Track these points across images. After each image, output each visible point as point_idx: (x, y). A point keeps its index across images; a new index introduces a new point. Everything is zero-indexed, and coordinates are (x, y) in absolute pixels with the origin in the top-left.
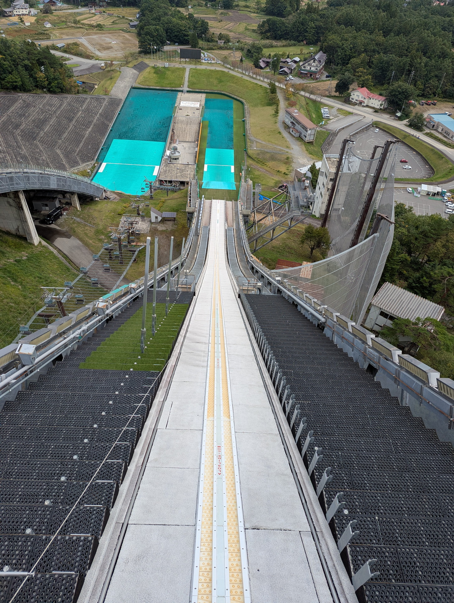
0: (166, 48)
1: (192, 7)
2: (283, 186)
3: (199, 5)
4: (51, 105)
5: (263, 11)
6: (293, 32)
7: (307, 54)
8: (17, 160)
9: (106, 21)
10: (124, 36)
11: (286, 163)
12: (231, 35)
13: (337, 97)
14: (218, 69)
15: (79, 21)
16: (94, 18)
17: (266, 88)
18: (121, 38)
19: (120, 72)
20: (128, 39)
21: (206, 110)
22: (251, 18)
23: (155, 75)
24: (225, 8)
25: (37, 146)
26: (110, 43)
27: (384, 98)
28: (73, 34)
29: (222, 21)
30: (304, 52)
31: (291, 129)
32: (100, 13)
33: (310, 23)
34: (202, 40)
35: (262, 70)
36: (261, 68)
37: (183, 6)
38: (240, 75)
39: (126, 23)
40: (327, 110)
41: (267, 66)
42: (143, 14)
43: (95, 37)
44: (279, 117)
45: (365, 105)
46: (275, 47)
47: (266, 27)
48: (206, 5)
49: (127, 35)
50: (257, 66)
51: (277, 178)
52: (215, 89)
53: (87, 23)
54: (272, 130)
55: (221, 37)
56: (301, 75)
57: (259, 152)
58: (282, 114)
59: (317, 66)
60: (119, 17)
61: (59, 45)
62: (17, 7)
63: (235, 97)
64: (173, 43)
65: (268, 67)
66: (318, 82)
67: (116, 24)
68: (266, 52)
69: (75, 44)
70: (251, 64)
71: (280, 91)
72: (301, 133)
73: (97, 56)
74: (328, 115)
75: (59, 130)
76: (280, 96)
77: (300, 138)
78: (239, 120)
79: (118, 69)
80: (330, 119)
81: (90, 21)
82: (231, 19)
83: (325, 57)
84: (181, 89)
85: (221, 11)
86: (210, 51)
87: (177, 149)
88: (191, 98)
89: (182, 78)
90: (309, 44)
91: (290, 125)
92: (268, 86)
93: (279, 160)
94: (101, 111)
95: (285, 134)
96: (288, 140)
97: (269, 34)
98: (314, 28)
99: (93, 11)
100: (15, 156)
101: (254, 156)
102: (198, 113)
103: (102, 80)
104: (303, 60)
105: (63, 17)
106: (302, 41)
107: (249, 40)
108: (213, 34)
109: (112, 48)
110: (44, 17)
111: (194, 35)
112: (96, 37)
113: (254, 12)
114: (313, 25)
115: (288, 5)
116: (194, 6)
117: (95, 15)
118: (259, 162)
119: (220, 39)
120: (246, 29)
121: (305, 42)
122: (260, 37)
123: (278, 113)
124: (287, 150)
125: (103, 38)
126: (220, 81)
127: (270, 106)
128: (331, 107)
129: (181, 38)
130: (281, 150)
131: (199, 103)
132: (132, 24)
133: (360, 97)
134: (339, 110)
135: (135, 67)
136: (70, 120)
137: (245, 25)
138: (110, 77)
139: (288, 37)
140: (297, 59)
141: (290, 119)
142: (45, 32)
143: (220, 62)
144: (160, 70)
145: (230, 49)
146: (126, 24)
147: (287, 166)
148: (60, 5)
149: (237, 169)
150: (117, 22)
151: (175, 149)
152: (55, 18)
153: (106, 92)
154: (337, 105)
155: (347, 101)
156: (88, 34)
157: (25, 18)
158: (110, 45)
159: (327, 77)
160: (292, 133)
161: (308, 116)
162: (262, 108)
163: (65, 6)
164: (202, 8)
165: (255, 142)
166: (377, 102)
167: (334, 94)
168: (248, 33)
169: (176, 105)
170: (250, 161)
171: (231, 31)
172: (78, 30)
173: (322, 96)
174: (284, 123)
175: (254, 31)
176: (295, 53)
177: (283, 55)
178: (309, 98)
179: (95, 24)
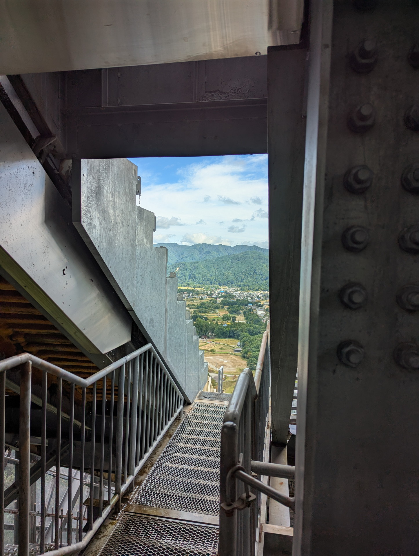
9: (217, 348)
10: (232, 358)
16: (207, 345)
18: (230, 359)
20: (235, 360)
26: (223, 362)
32: (211, 342)
42: (242, 343)
43: (211, 358)
49: (234, 357)
53: (203, 349)
60: (225, 345)
81: (205, 347)
99: (206, 341)
109: (225, 365)
117: (207, 343)
125: (217, 359)
132: (235, 349)
146: (231, 350)
150: (224, 348)
156: (206, 356)
179: (209, 349)
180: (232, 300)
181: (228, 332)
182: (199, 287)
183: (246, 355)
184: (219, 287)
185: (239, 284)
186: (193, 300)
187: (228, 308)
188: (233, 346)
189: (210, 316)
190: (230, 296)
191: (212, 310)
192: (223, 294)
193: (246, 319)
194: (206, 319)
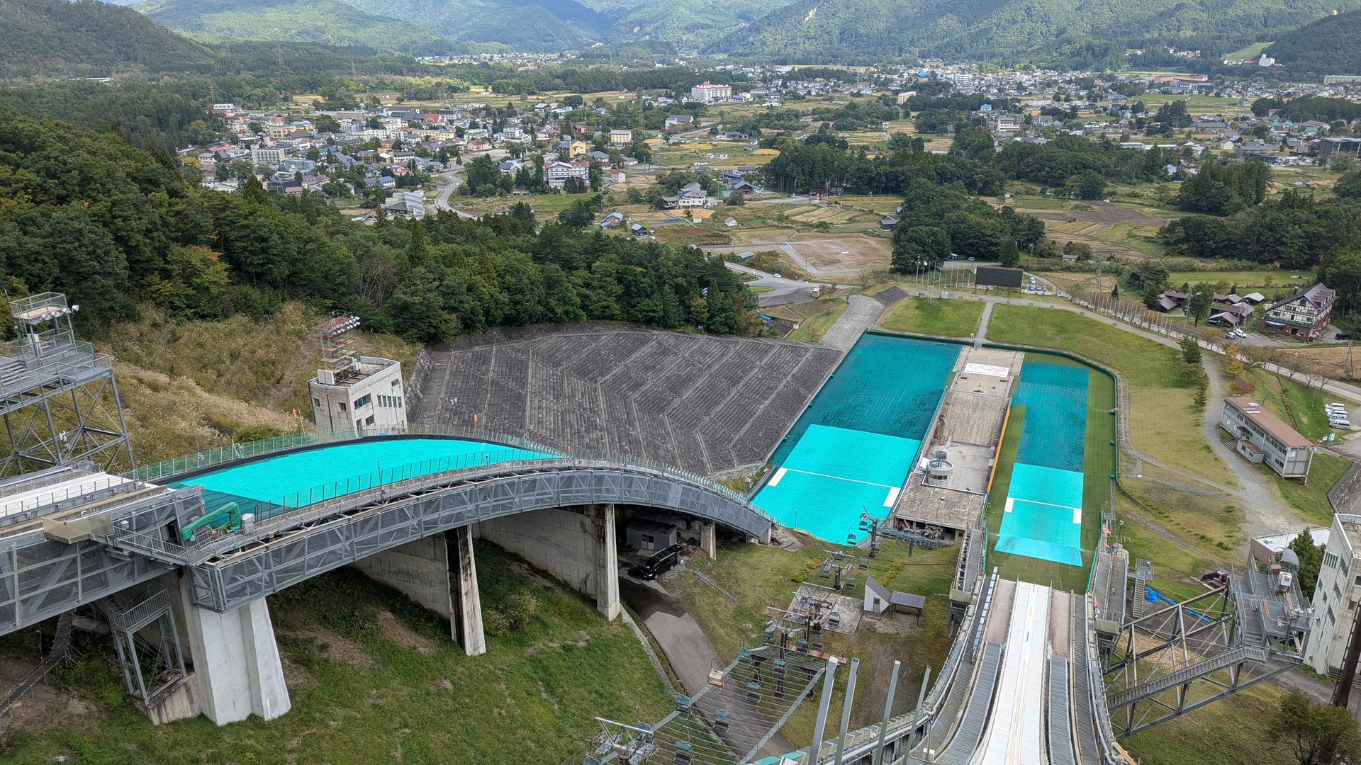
0: (948, 265)
1: (1012, 196)
2: (1217, 575)
3: (1027, 193)
4: (705, 354)
5: (1173, 204)
6: (1248, 244)
7: (1284, 287)
8: (620, 446)
9: (840, 219)
10: (866, 243)
11: (1224, 521)
12: (1094, 245)
14: (1057, 306)
15: (787, 218)
16: (815, 213)
17: (1173, 352)
18: (860, 246)
19: (848, 303)
20: (874, 249)
21: (1022, 383)
22: (1143, 216)
23: (917, 312)
24: (1084, 198)
25: (662, 424)
26: (838, 253)
28: (771, 238)
29: (1074, 220)
30: (1274, 283)
31: (1240, 445)
32: (829, 204)
33: (1290, 228)
34: (1029, 253)
35: (1164, 315)
36: (1163, 310)
37: (993, 194)
38: (1110, 322)
39: (875, 221)
40: (1341, 410)
41: (1178, 306)
42: (909, 207)
43: (810, 243)
44: (1206, 414)
46: (1200, 270)
47: (1180, 232)
48: (1043, 192)
49: (872, 242)
50: (1153, 305)
51: (1198, 554)
52: (1049, 345)
53: (801, 220)
54: (1187, 439)
55: (1070, 249)
56: (1265, 328)
57: (1151, 485)
58: (1214, 409)
59: (1310, 313)
60: (863, 211)
61: (743, 255)
62: (687, 195)
63: (1095, 363)
64: (963, 257)
65: (1181, 310)
66: (1314, 346)
67: (856, 222)
68: (1176, 279)
69: (773, 254)
70: (1137, 302)
71: (1209, 358)
72: (1266, 456)
73: (809, 274)
74: (1347, 422)
75: (708, 399)
76: (1209, 368)
77: (1265, 466)
78: (1101, 410)
79: (844, 298)
80: (1352, 432)
81: (808, 216)
82: (1096, 218)
83: (1331, 295)
84: (970, 340)
85: (1074, 203)
86: (1043, 273)
87: (944, 457)
88: (990, 358)
89: (975, 320)
90: (1287, 267)
91: (1238, 433)
92: (1179, 347)
93: (1206, 512)
94: (796, 369)
95: (1223, 452)
96: (1230, 466)
97: (1185, 247)
98: (1300, 237)
99: (817, 202)
100: (619, 439)
101: (1135, 494)
102: (1003, 390)
103: (811, 315)
104: (1272, 298)
105: (760, 210)
106: (1271, 261)
107: (1136, 257)
108: (1054, 242)
109: (839, 261)
110: (727, 210)
111: (1010, 244)
112: (813, 243)
113: (1152, 206)
114: (1299, 231)
115: (1235, 193)
116: (1017, 193)
117: (819, 207)
118: (1147, 507)
119: (1067, 253)
120: (1130, 235)
121: (1278, 265)
122: (1163, 252)
123: (1203, 405)
124: (1229, 490)
125: (826, 245)
126: (1062, 330)
127: (1182, 387)
128: (1352, 404)
129: (981, 249)
130: (1209, 488)
131: (1008, 369)
132: (885, 222)
135: (879, 296)
136: (734, 382)
137: (1128, 228)
138: (825, 312)
139: (1235, 253)
140: (1257, 296)
141: (1238, 420)
142: (724, 234)
143: (1063, 294)
144: (929, 304)
145: (1090, 271)
146: (874, 223)
147: (1228, 528)
148: (758, 192)
149: (1088, 518)
150: (857, 219)
151: (942, 457)
152: (747, 212)
153: (813, 338)
156: (799, 239)
157: (694, 212)
158: (836, 257)
159: (1339, 337)
160: (1242, 452)
161: (1288, 418)
162: (1161, 391)
163: (769, 193)
164: (1034, 197)
165: (1139, 463)
167: (1359, 374)
168: (1133, 243)
169: (954, 370)
170: (1125, 505)
171: (1094, 239)
172: (782, 231)
173: (1325, 376)
174: (1220, 427)
175: (1148, 240)
176: (1250, 283)
177: (1219, 288)
178: (1289, 379)
179: (816, 222)
180: (940, 96)
182: (863, 64)
183: (902, 236)
184: (921, 61)
186: (830, 99)
187: (920, 118)
188: (883, 213)
189: (859, 137)
190: (940, 84)
191: (872, 123)
192: (923, 81)
193: (955, 145)
194: (844, 147)
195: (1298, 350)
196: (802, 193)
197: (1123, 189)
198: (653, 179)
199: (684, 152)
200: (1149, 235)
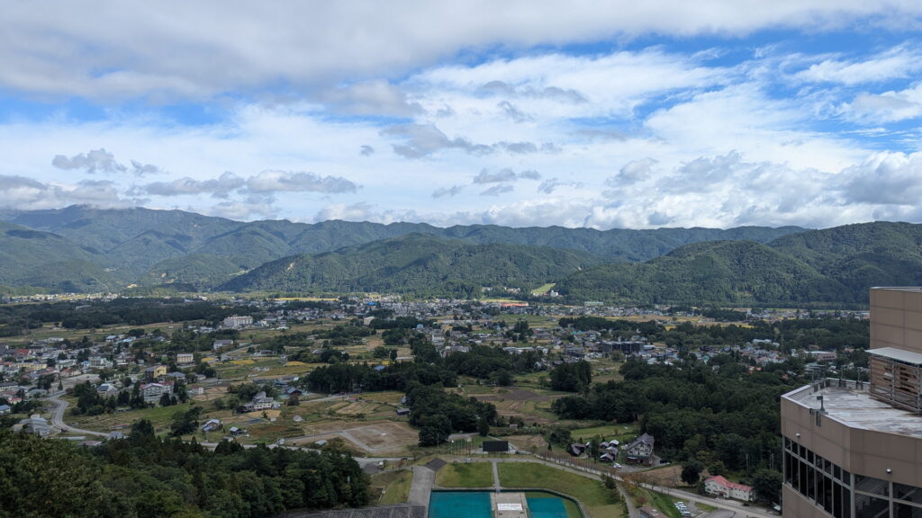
0: (453, 438)
3: (469, 383)
5: (551, 387)
6: (598, 410)
7: (625, 434)
9: (368, 410)
10: (393, 426)
12: (522, 416)
13: (688, 487)
15: (334, 412)
16: (350, 407)
18: (392, 429)
19: (412, 472)
20: (400, 430)
22: (538, 395)
23: (457, 473)
24: (501, 385)
26: (379, 435)
27: (750, 488)
28: (331, 428)
30: (619, 432)
32: (357, 400)
34: (494, 426)
35: (576, 458)
36: (575, 455)
41: (582, 452)
42: (410, 399)
43: (358, 429)
45: (728, 497)
46: (583, 428)
47: (564, 406)
48: (478, 382)
49: (397, 425)
50: (570, 452)
53: (344, 413)
55: (512, 420)
56: (629, 461)
59: (646, 451)
60: (380, 403)
61: (320, 443)
62: (259, 401)
63: (563, 494)
65: (585, 454)
66: (653, 469)
67: (379, 411)
68: (575, 435)
69: (338, 440)
73: (370, 452)
79: (408, 469)
81: (347, 410)
82: (513, 398)
83: (652, 439)
84: (492, 488)
89: (490, 474)
90: (621, 422)
97: (568, 414)
99: (347, 399)
103: (388, 483)
104: (623, 442)
105: (312, 407)
106: (612, 420)
107: (547, 422)
108: (503, 417)
109: (383, 441)
110: (290, 409)
111: (484, 421)
112: (360, 429)
113: (539, 388)
115: (578, 379)
116: (465, 384)
117: (350, 403)
119: (511, 423)
120: (537, 408)
121: (616, 421)
122: (557, 418)
125: (369, 430)
126: (539, 476)
127: (612, 504)
128: (686, 502)
131: (520, 505)
132: (398, 411)
133: (718, 487)
134: (697, 504)
135: (428, 465)
137: (533, 403)
138: (399, 480)
139: (593, 416)
140: (616, 442)
142: (297, 428)
144: (462, 468)
145: (527, 433)
146: (391, 411)
148: (306, 394)
150: (379, 409)
152: (304, 410)
154: (694, 498)
155: (702, 492)
156: (349, 427)
157: (268, 413)
158: (379, 438)
159: (662, 462)
162: (603, 507)
163: (311, 395)
166: (744, 493)
167: (681, 484)
168: (541, 413)
171: (519, 412)
172: (336, 422)
173: (669, 487)
175: (547, 410)
176: (609, 434)
177: (598, 437)
178: (652, 490)
179: (354, 413)
180: (389, 319)
181: (386, 381)
182: (331, 297)
183: (417, 421)
184: (367, 295)
185: (400, 288)
186: (321, 323)
187: (384, 335)
188: (395, 404)
189: (352, 350)
190: (385, 311)
191: (355, 339)
192: (374, 308)
193: (414, 353)
194: (346, 357)
195: (648, 472)
196: (335, 393)
197: (518, 378)
198: (224, 389)
199: (236, 367)
200: (545, 407)
